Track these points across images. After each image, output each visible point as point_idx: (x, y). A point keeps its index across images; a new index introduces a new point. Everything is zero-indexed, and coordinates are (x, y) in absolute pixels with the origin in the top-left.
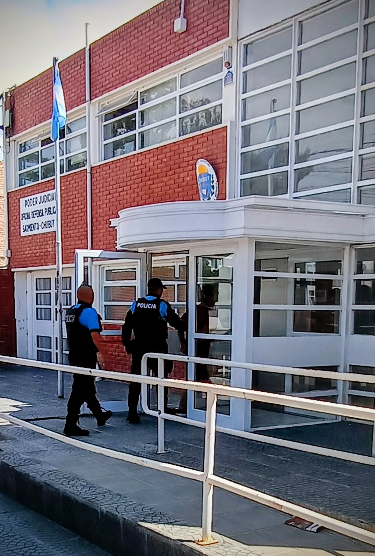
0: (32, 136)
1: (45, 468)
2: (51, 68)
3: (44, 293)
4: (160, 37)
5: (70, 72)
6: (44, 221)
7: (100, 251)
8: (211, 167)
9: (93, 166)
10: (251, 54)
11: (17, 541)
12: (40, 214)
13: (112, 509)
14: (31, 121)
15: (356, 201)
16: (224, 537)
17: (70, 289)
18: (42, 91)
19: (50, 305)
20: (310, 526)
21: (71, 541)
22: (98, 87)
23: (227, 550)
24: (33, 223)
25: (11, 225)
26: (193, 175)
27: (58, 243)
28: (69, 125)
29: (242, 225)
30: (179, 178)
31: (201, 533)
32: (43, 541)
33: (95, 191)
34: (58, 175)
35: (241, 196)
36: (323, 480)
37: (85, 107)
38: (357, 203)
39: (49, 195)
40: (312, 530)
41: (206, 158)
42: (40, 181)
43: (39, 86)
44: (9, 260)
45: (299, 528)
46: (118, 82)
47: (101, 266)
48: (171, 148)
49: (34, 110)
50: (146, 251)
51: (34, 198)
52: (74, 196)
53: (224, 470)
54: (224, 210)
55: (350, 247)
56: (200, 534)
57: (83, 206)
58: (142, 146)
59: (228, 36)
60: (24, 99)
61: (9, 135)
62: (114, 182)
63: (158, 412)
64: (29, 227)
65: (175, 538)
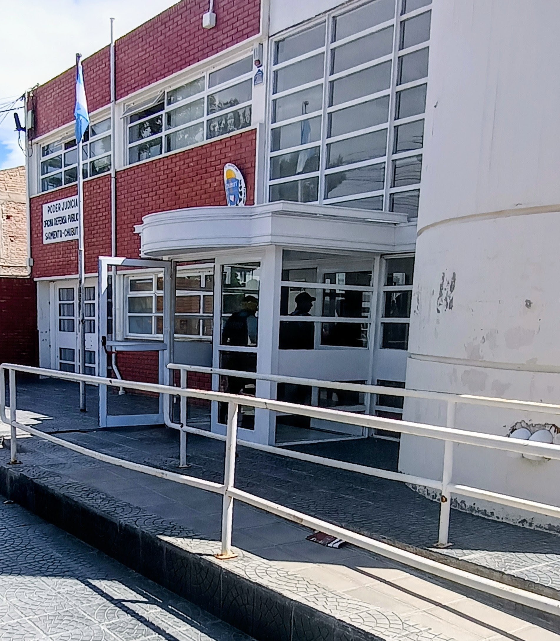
0: (55, 139)
1: (65, 480)
2: (74, 66)
3: (67, 304)
4: (188, 33)
5: (95, 70)
6: (67, 228)
7: (123, 259)
8: (239, 171)
9: (117, 170)
10: (282, 51)
11: (34, 553)
12: (63, 220)
13: (131, 522)
14: (54, 122)
15: (388, 209)
16: (244, 552)
17: (94, 299)
18: (65, 91)
19: (74, 316)
20: (332, 541)
21: (89, 554)
22: (123, 86)
23: (246, 564)
24: (56, 230)
25: (33, 233)
26: (220, 181)
27: (81, 251)
28: (93, 127)
29: (270, 232)
30: (206, 183)
31: (221, 547)
32: (62, 555)
33: (119, 197)
34: (81, 180)
35: (269, 202)
36: (347, 496)
37: (110, 108)
38: (389, 211)
39: (73, 200)
40: (334, 546)
41: (234, 162)
42: (64, 186)
43: (62, 85)
44: (32, 270)
45: (320, 544)
46: (143, 81)
47: (125, 276)
48: (198, 152)
49: (57, 111)
50: (170, 260)
51: (57, 205)
52: (98, 202)
53: (246, 485)
54: (251, 216)
55: (381, 257)
56: (219, 548)
57: (107, 213)
58: (169, 150)
59: (259, 32)
60: (47, 99)
61: (31, 138)
62: (140, 188)
63: (180, 425)
64: (52, 235)
65: (194, 551)
